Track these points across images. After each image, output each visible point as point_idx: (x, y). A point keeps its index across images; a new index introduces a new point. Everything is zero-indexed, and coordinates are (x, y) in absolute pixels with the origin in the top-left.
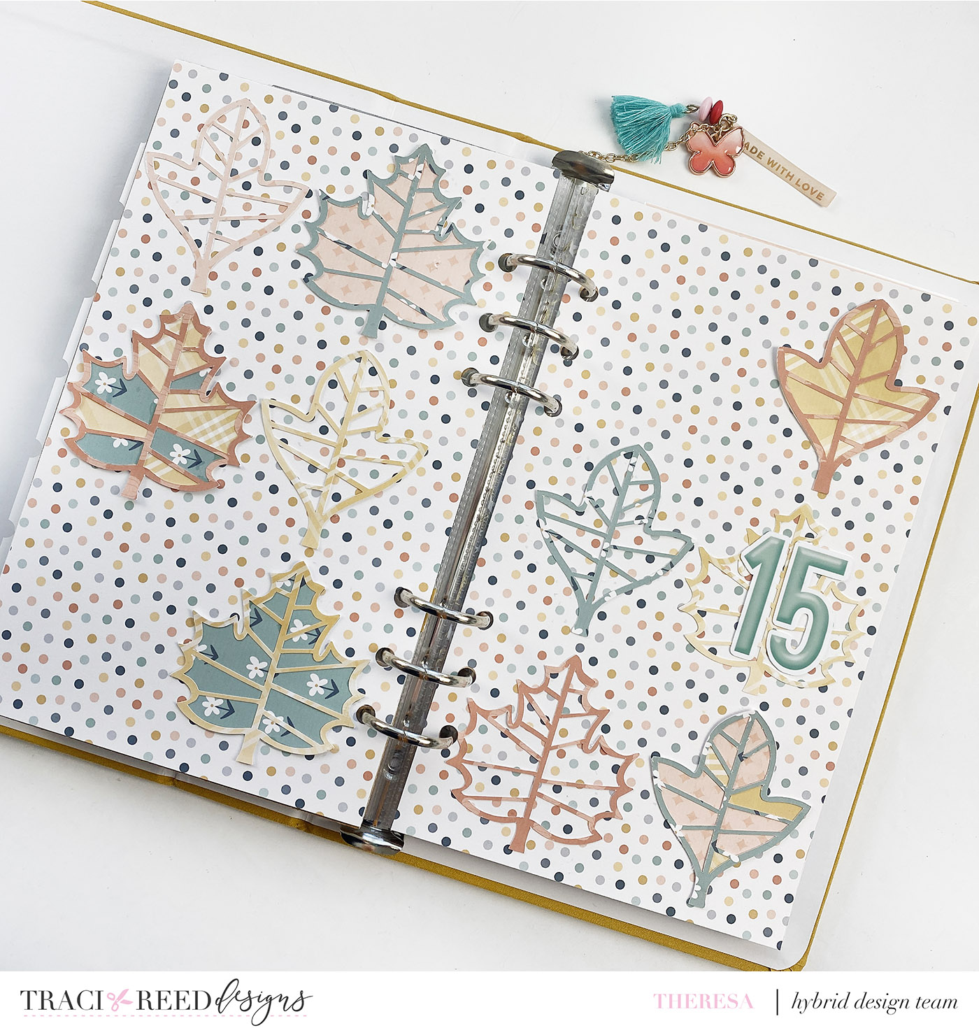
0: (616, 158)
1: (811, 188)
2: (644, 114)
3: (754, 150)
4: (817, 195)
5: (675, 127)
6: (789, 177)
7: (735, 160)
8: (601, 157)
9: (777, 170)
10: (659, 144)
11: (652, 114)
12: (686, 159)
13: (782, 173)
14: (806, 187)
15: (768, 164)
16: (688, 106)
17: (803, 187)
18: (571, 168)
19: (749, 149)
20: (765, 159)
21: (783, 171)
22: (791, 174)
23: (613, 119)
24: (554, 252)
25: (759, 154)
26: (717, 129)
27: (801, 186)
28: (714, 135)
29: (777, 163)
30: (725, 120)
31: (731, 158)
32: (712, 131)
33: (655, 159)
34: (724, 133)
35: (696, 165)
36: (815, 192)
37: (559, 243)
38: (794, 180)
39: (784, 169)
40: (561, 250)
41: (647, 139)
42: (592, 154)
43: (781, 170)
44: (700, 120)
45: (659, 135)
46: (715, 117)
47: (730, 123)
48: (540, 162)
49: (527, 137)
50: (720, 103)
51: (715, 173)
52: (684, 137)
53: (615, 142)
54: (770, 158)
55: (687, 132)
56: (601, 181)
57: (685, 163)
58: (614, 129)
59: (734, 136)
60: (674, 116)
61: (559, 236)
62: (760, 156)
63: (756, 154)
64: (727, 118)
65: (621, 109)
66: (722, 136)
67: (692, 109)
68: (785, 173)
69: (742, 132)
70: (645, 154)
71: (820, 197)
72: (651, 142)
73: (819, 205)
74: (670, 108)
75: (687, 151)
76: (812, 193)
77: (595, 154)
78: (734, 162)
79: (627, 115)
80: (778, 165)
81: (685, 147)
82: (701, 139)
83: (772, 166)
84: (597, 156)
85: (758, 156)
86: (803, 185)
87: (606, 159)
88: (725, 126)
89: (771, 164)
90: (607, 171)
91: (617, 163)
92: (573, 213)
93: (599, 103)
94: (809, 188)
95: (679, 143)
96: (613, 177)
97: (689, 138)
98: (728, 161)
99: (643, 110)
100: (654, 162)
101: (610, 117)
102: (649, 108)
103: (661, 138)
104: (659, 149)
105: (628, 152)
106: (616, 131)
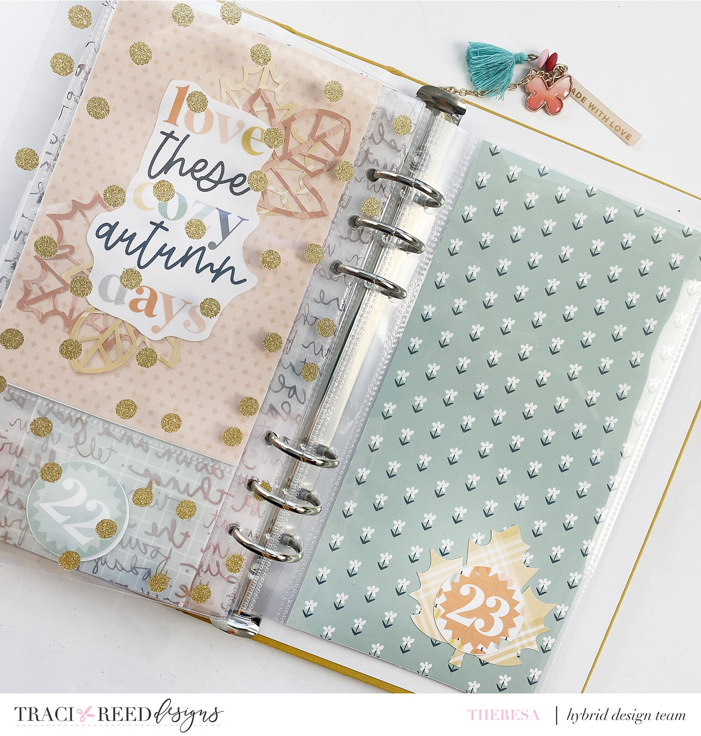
0: (467, 93)
1: (621, 130)
2: (493, 59)
3: (579, 95)
4: (626, 136)
5: (517, 71)
6: (605, 119)
7: (563, 102)
8: (456, 92)
9: (596, 113)
10: (503, 85)
11: (499, 60)
12: (523, 98)
13: (599, 116)
14: (618, 128)
15: (590, 107)
16: (529, 55)
17: (615, 129)
18: (432, 101)
19: (575, 94)
20: (587, 103)
21: (601, 114)
22: (607, 117)
23: (468, 61)
25: (583, 99)
26: (551, 76)
27: (614, 127)
28: (548, 80)
29: (596, 107)
30: (557, 69)
31: (560, 101)
32: (546, 77)
33: (499, 96)
34: (556, 80)
35: (531, 105)
36: (625, 133)
38: (609, 122)
39: (602, 113)
41: (494, 79)
42: (448, 89)
43: (599, 113)
44: (538, 68)
45: (504, 76)
46: (550, 66)
47: (562, 72)
48: (406, 92)
49: (397, 70)
50: (555, 55)
51: (546, 112)
52: (524, 80)
54: (591, 103)
55: (526, 74)
56: (455, 112)
57: (523, 101)
58: (468, 68)
59: (565, 82)
60: (517, 62)
61: (417, 155)
62: (583, 100)
63: (580, 98)
64: (560, 67)
65: (476, 53)
66: (555, 82)
67: (532, 57)
68: (602, 116)
69: (571, 80)
70: (491, 91)
71: (628, 137)
72: (496, 83)
73: (626, 143)
74: (515, 55)
75: (525, 92)
76: (622, 134)
77: (451, 88)
78: (562, 104)
79: (480, 59)
80: (597, 109)
81: (524, 88)
82: (537, 83)
83: (592, 109)
84: (453, 90)
85: (581, 100)
86: (616, 127)
87: (459, 93)
88: (557, 74)
89: (592, 107)
90: (460, 104)
91: (468, 98)
94: (620, 129)
95: (519, 85)
96: (465, 110)
97: (528, 82)
98: (558, 103)
99: (493, 56)
100: (498, 98)
101: (465, 59)
102: (498, 54)
103: (506, 80)
104: (503, 88)
105: (477, 89)
106: (469, 71)
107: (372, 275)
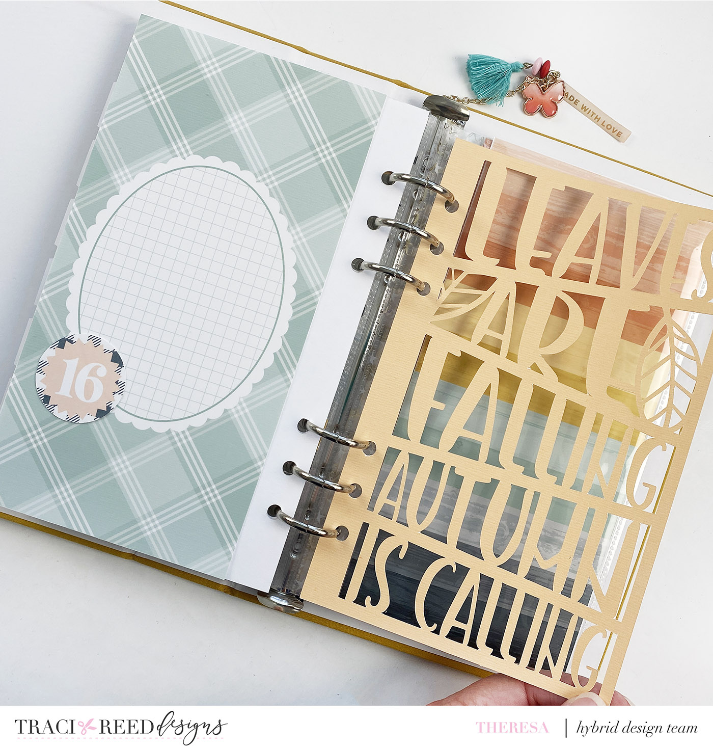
0: (469, 101)
1: (612, 128)
2: (492, 69)
3: (572, 98)
4: (617, 133)
5: (514, 79)
6: (597, 119)
7: (558, 105)
8: (459, 100)
9: (588, 114)
10: (502, 92)
11: (497, 69)
12: (521, 104)
13: (592, 116)
14: (609, 127)
15: (582, 109)
16: (524, 64)
18: (437, 109)
19: (568, 97)
20: (580, 105)
22: (598, 117)
23: (468, 72)
24: (423, 171)
26: (545, 82)
27: (606, 126)
28: (542, 86)
29: (588, 108)
30: (551, 75)
31: (555, 104)
32: (541, 83)
33: (499, 103)
34: (550, 85)
35: (529, 108)
36: (616, 131)
37: (427, 164)
38: (601, 122)
39: (594, 113)
40: (429, 170)
41: (494, 87)
42: (452, 98)
43: (591, 113)
44: (533, 74)
45: (502, 85)
46: (544, 73)
47: (555, 78)
48: (413, 102)
49: (404, 83)
50: (548, 63)
51: (543, 115)
52: (521, 87)
53: (469, 89)
54: (583, 105)
55: (523, 83)
56: (460, 119)
57: (521, 109)
58: (469, 79)
59: (558, 87)
60: (514, 71)
61: (427, 159)
62: (576, 102)
63: (574, 101)
64: (553, 73)
65: (475, 65)
66: (549, 87)
67: (527, 66)
68: (594, 116)
69: (563, 84)
70: (491, 99)
71: (619, 134)
72: (496, 90)
73: (618, 140)
74: (511, 65)
75: (522, 97)
76: (613, 132)
77: (454, 97)
78: (557, 107)
79: (479, 69)
80: (589, 110)
81: (521, 94)
82: (533, 89)
83: (585, 111)
84: (456, 99)
85: (574, 103)
86: (607, 126)
87: (462, 101)
88: (551, 80)
89: (584, 108)
90: (463, 111)
91: (470, 105)
92: (438, 142)
93: (458, 59)
94: (611, 127)
95: (516, 91)
96: (469, 116)
97: (524, 88)
98: (552, 105)
99: (491, 66)
100: (498, 104)
101: (466, 70)
102: (495, 65)
103: (504, 88)
104: (502, 95)
105: (479, 97)
106: (470, 81)
107: (392, 270)
